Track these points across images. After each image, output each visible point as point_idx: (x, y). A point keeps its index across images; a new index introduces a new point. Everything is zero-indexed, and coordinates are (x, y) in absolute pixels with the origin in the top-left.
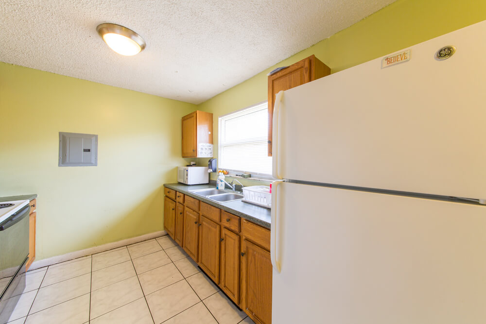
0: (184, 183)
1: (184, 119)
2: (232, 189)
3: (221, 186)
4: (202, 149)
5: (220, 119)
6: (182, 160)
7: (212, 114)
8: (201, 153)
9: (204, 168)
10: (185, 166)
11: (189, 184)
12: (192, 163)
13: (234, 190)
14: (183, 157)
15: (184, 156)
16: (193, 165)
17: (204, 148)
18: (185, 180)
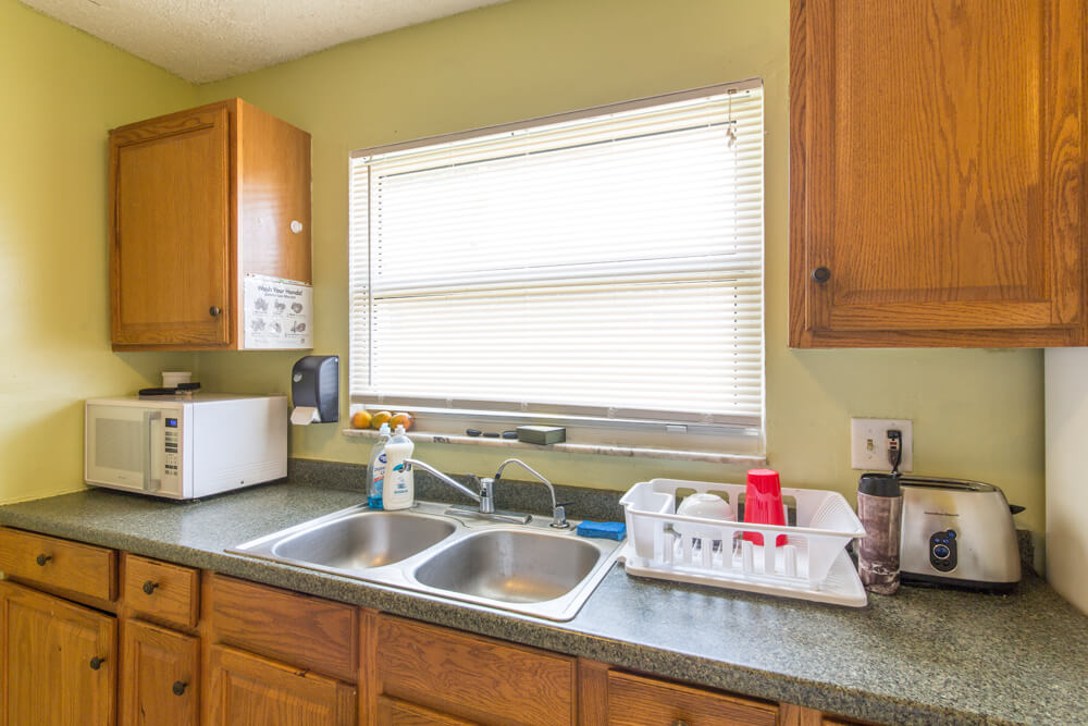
0: (152, 491)
1: (124, 143)
2: (471, 502)
3: (398, 493)
4: (261, 305)
5: (356, 164)
6: (115, 360)
7: (307, 136)
8: (260, 325)
9: (263, 402)
10: (130, 395)
11: (187, 493)
12: (172, 379)
13: (487, 506)
14: (116, 347)
15: (123, 338)
16: (183, 387)
17: (271, 301)
18: (157, 472)
